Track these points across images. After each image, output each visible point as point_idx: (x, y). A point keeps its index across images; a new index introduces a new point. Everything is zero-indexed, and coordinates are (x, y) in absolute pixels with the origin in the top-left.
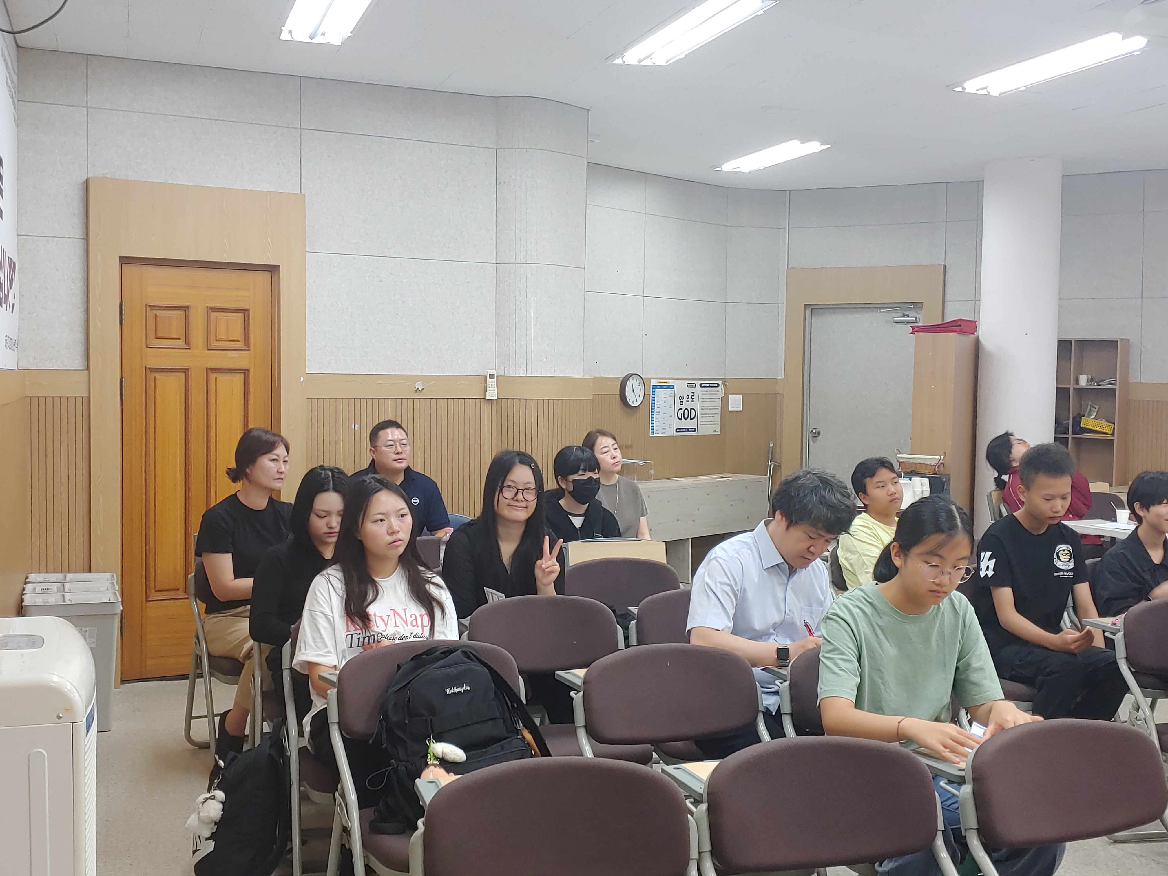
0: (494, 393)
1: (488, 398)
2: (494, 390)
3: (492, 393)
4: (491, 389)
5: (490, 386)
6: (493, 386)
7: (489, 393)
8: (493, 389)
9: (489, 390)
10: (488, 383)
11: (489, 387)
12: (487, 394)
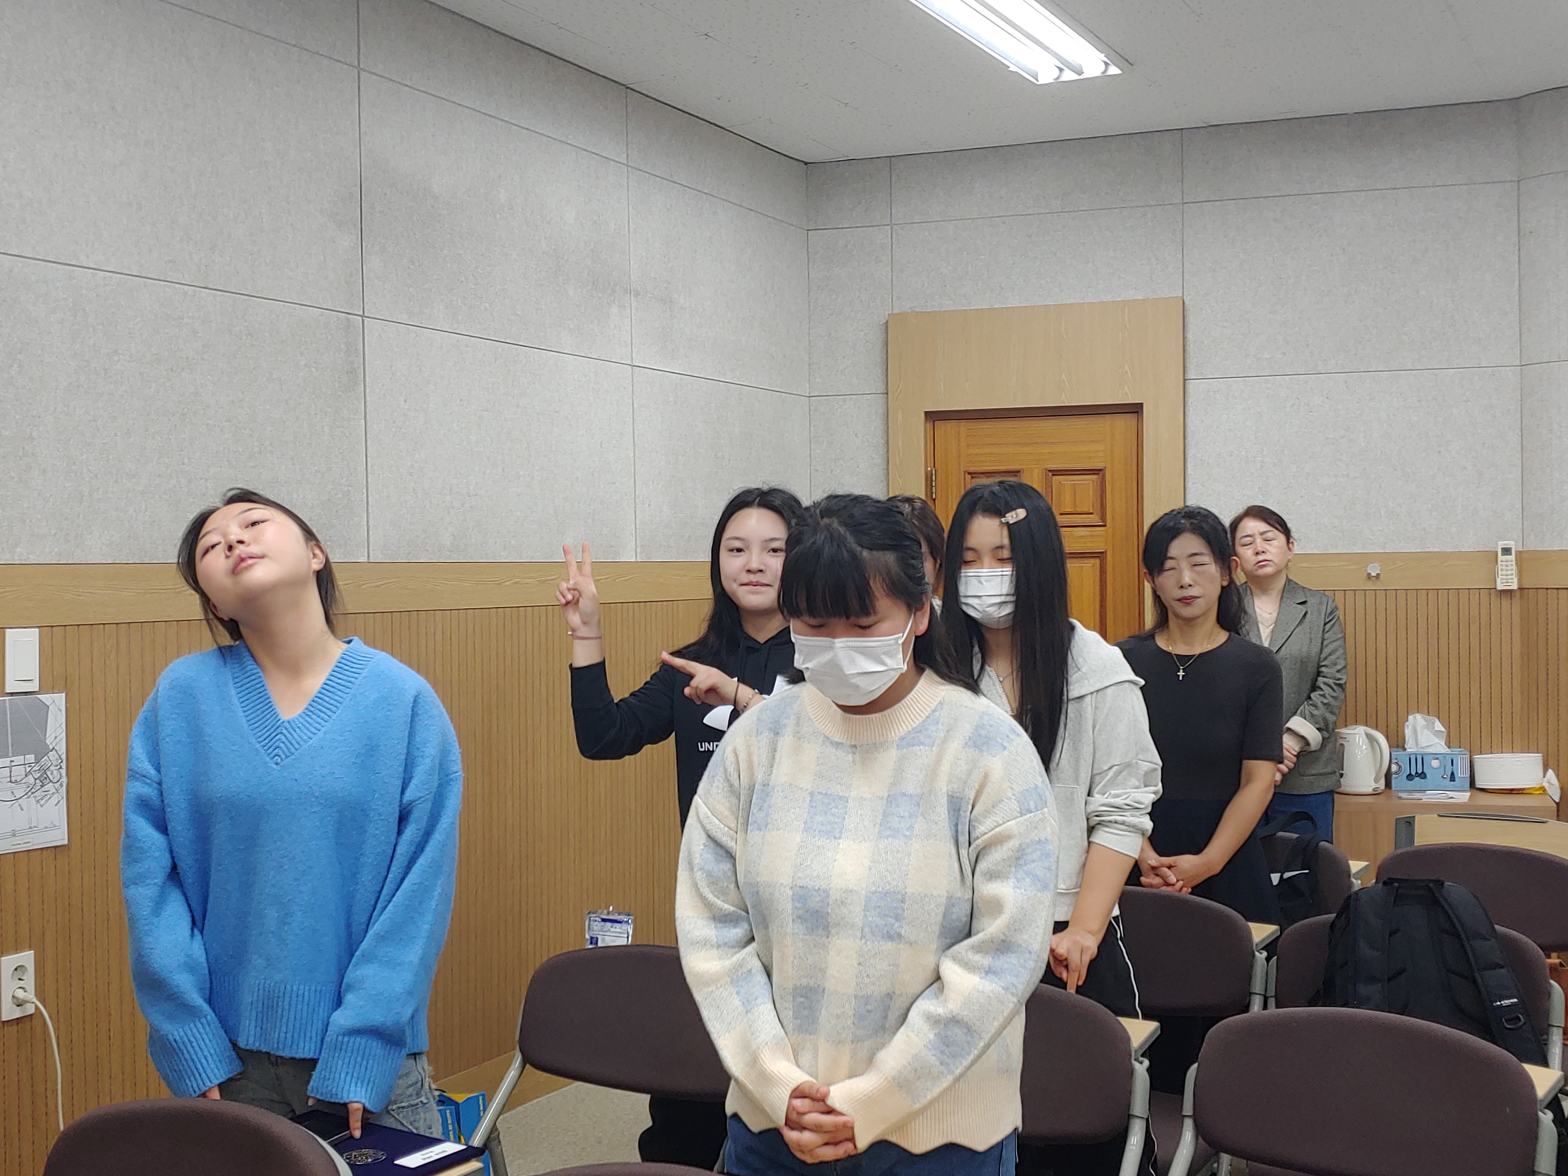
0: (1512, 579)
1: (1500, 587)
2: (1512, 575)
3: (1507, 579)
4: (1504, 573)
5: (1504, 567)
6: (1509, 568)
7: (1502, 579)
8: (1509, 572)
9: (1502, 575)
10: (1499, 563)
11: (1502, 570)
12: (1498, 581)
